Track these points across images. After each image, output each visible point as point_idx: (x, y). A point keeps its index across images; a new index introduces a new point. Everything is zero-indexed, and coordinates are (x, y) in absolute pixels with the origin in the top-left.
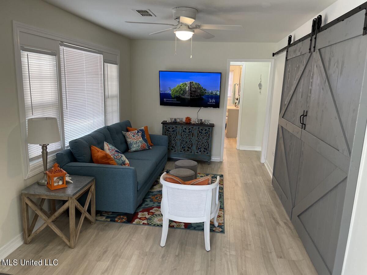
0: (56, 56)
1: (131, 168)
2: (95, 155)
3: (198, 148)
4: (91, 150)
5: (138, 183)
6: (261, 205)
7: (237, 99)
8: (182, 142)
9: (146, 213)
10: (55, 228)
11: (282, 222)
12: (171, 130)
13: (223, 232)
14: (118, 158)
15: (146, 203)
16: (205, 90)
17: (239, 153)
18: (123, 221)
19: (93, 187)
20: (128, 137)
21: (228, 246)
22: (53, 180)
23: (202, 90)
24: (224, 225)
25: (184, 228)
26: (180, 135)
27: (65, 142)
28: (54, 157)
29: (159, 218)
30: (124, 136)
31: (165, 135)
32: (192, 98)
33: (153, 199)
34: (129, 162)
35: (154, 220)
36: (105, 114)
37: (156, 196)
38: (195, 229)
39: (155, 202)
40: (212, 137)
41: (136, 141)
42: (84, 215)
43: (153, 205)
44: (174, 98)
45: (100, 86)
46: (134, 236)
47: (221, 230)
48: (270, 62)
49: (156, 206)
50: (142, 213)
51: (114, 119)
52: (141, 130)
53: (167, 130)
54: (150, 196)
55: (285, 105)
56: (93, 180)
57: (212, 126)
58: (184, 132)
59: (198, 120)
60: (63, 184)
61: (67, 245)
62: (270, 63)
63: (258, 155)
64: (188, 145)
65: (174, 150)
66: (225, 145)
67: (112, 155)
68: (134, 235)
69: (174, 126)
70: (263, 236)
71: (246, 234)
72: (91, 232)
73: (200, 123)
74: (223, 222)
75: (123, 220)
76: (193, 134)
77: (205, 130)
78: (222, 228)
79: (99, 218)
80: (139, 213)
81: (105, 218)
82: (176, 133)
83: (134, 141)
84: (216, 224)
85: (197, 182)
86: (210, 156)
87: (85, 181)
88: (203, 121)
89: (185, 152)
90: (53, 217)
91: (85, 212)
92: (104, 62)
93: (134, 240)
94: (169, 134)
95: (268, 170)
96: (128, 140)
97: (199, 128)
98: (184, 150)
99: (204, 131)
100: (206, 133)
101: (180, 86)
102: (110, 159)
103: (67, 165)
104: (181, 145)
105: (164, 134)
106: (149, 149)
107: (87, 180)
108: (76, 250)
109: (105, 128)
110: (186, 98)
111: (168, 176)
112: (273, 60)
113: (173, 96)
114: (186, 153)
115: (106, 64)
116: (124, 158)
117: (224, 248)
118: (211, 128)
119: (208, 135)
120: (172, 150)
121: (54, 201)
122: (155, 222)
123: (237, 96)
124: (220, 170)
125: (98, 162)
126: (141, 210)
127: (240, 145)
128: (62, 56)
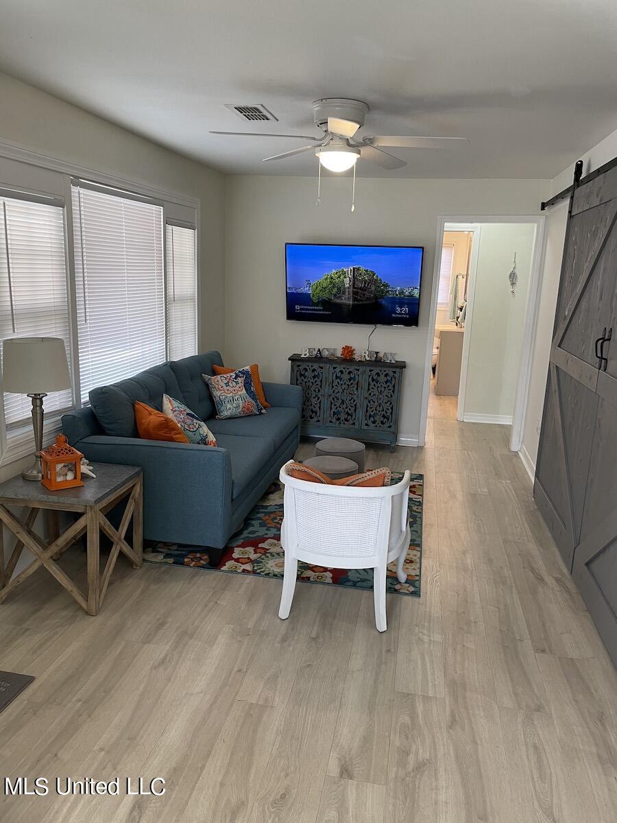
0: (63, 207)
1: (220, 449)
2: (144, 421)
3: (368, 414)
4: (134, 410)
5: (233, 483)
6: (505, 541)
7: (461, 309)
8: (333, 401)
9: (251, 549)
10: (58, 572)
11: (551, 577)
12: (309, 374)
13: (416, 594)
14: (192, 430)
15: (251, 529)
16: (386, 286)
17: (462, 430)
18: (200, 565)
19: (138, 490)
20: (215, 387)
21: (426, 624)
22: (55, 469)
23: (379, 287)
24: (419, 580)
25: (331, 582)
26: (329, 385)
27: (82, 393)
28: (57, 423)
29: (278, 561)
30: (207, 385)
31: (297, 384)
32: (356, 303)
33: (267, 522)
34: (215, 440)
35: (267, 563)
36: (166, 337)
37: (272, 516)
38: (355, 585)
39: (272, 527)
40: (400, 391)
41: (231, 395)
42: (119, 548)
43: (267, 534)
44: (317, 304)
45: (156, 274)
46: (223, 596)
47: (412, 589)
48: (535, 222)
49: (273, 535)
50: (241, 549)
51: (186, 348)
52: (243, 373)
53: (301, 375)
54: (261, 515)
55: (565, 317)
56: (137, 474)
57: (402, 366)
58: (338, 380)
59: (370, 353)
60: (75, 478)
61: (81, 608)
62: (536, 225)
63: (504, 433)
64: (347, 408)
65: (315, 419)
66: (430, 412)
67: (179, 422)
68: (223, 593)
69: (316, 366)
70: (506, 605)
71: (469, 600)
72: (133, 585)
73: (373, 359)
74: (418, 574)
75: (201, 561)
76: (357, 384)
77: (386, 375)
78: (414, 586)
79: (150, 557)
80: (235, 549)
81: (162, 557)
82: (321, 381)
83: (229, 395)
84: (402, 577)
85: (360, 481)
86: (395, 435)
87: (121, 475)
88: (381, 355)
89: (340, 423)
90: (54, 549)
91: (120, 539)
92: (167, 222)
93: (223, 603)
94: (306, 382)
95: (526, 466)
96: (214, 394)
97: (371, 371)
98: (338, 419)
99: (382, 376)
100: (386, 382)
101: (332, 278)
102: (174, 429)
103: (85, 440)
104: (331, 408)
105: (295, 382)
106: (261, 413)
107: (125, 473)
108: (99, 619)
109: (165, 365)
110: (343, 304)
111: (298, 467)
112: (542, 219)
113: (315, 300)
114: (342, 425)
115: (169, 227)
116: (205, 429)
117: (417, 628)
118: (398, 370)
119: (391, 387)
120: (311, 418)
121: (55, 513)
122: (270, 570)
123: (460, 303)
124: (416, 464)
125: (149, 436)
126: (240, 542)
127: (464, 412)
128: (75, 208)
